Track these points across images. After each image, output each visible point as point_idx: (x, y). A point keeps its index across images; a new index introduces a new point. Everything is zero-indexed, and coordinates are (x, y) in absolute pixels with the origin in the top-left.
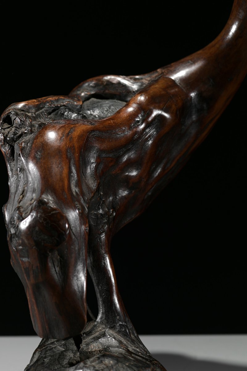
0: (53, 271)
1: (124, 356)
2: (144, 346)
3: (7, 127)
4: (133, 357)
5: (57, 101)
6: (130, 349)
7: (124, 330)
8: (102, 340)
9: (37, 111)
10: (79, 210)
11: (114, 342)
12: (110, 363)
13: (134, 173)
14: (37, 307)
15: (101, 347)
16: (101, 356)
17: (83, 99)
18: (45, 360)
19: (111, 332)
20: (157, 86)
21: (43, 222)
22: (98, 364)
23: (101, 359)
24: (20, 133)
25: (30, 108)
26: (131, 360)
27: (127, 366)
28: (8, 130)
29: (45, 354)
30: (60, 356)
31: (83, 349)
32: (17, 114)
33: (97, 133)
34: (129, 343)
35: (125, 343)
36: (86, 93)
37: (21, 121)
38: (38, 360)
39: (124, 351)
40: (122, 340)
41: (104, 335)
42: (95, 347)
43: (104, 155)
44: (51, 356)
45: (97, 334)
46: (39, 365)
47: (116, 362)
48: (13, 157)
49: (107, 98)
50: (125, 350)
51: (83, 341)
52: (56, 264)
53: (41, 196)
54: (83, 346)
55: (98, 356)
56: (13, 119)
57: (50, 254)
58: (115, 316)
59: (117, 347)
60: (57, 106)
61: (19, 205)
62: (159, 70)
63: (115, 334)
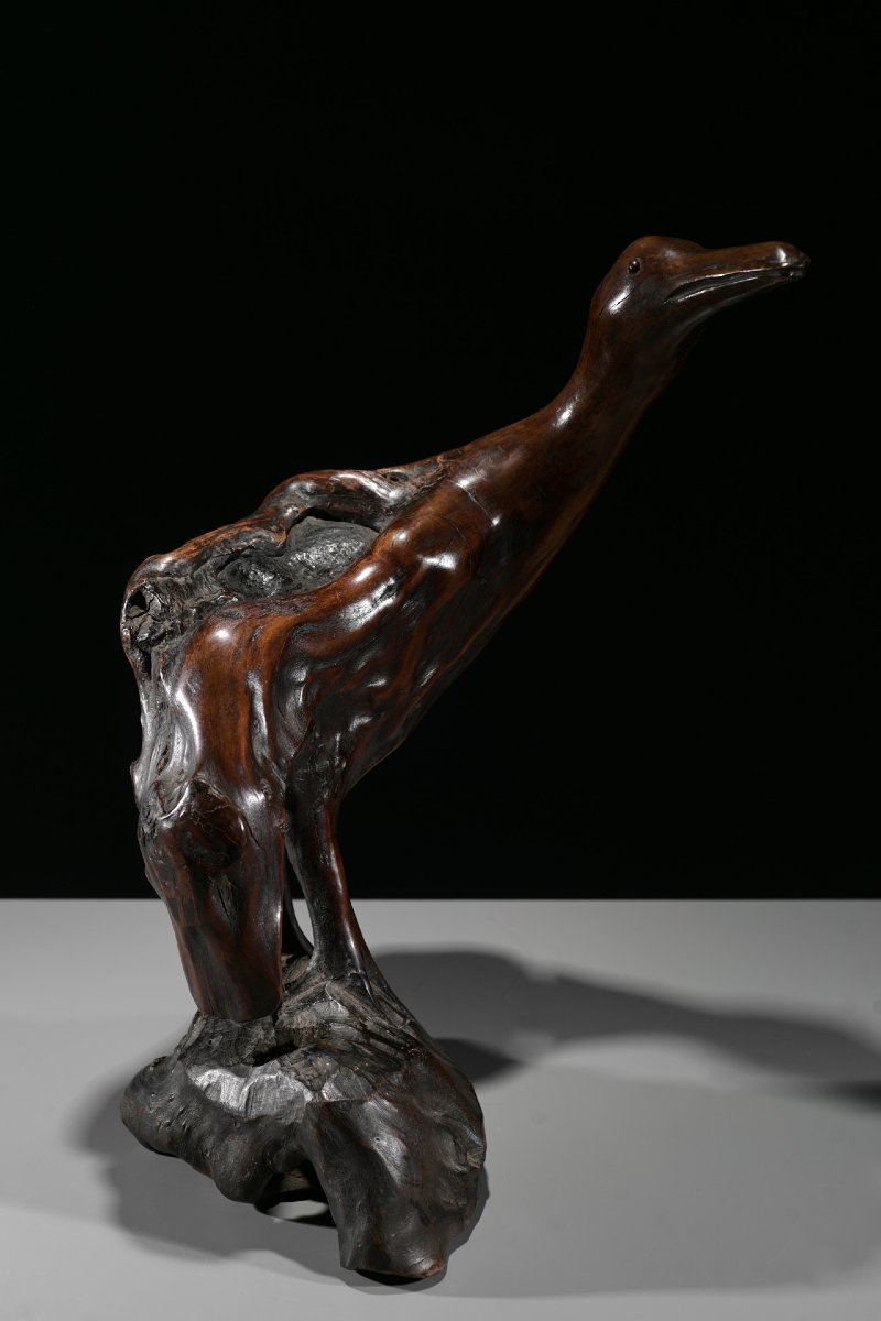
0: (219, 908)
1: (354, 1047)
2: (401, 1004)
3: (136, 613)
4: (370, 1047)
5: (237, 537)
6: (369, 1025)
7: (359, 984)
8: (320, 1007)
9: (195, 569)
10: (266, 795)
11: (341, 1011)
12: (325, 1066)
13: (381, 683)
14: (193, 961)
15: (315, 1019)
16: (311, 1050)
17: (290, 523)
18: (213, 1041)
19: (336, 988)
20: (430, 509)
21: (199, 826)
22: (304, 1066)
23: (309, 1057)
24: (161, 630)
25: (182, 566)
26: (366, 1055)
27: (356, 1072)
28: (140, 618)
29: (214, 1028)
30: (240, 1035)
31: (282, 1022)
32: (156, 590)
33: (307, 628)
34: (369, 1009)
35: (361, 1010)
36: (295, 509)
37: (163, 605)
38: (199, 1040)
39: (356, 1032)
40: (357, 1004)
41: (322, 995)
42: (304, 1020)
43: (321, 666)
44: (223, 1034)
45: (310, 991)
46: (201, 1050)
47: (336, 1063)
48: (150, 674)
49: (338, 519)
50: (358, 1030)
51: (285, 1004)
52: (225, 896)
53: (195, 774)
54: (283, 1015)
55: (305, 1049)
56: (148, 601)
57: (213, 880)
58: (344, 959)
59: (345, 1022)
60: (237, 551)
61: (159, 778)
62: (440, 459)
63: (343, 993)
